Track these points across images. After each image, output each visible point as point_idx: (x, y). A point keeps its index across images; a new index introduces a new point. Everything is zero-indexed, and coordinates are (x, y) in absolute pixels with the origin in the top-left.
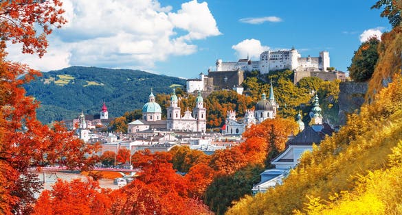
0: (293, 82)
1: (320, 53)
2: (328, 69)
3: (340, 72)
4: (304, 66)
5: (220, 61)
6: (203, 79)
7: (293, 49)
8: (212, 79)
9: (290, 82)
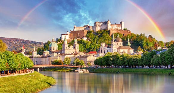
0: (109, 35)
1: (120, 22)
2: (124, 29)
3: (129, 31)
4: (113, 28)
5: (76, 26)
6: (68, 34)
7: (109, 21)
8: (72, 34)
9: (108, 35)
